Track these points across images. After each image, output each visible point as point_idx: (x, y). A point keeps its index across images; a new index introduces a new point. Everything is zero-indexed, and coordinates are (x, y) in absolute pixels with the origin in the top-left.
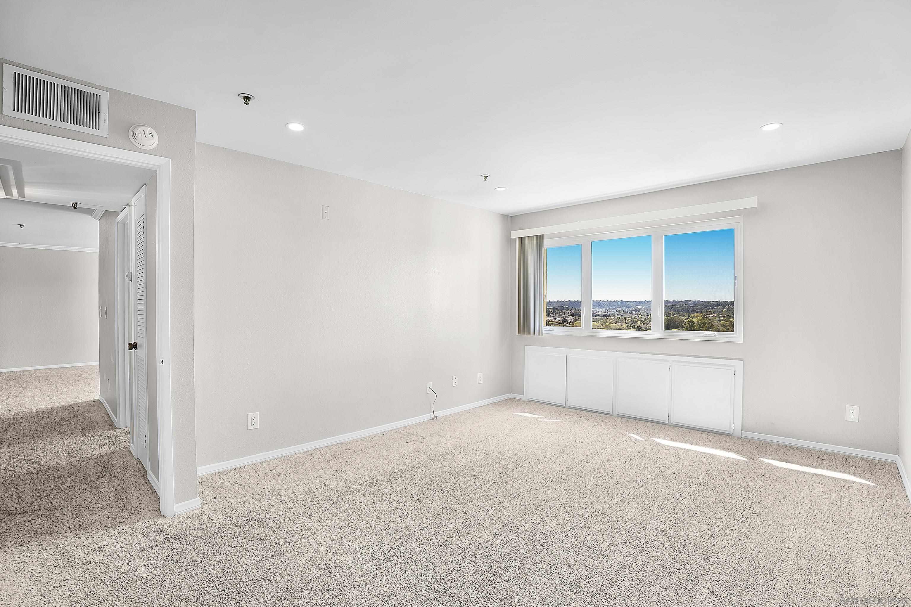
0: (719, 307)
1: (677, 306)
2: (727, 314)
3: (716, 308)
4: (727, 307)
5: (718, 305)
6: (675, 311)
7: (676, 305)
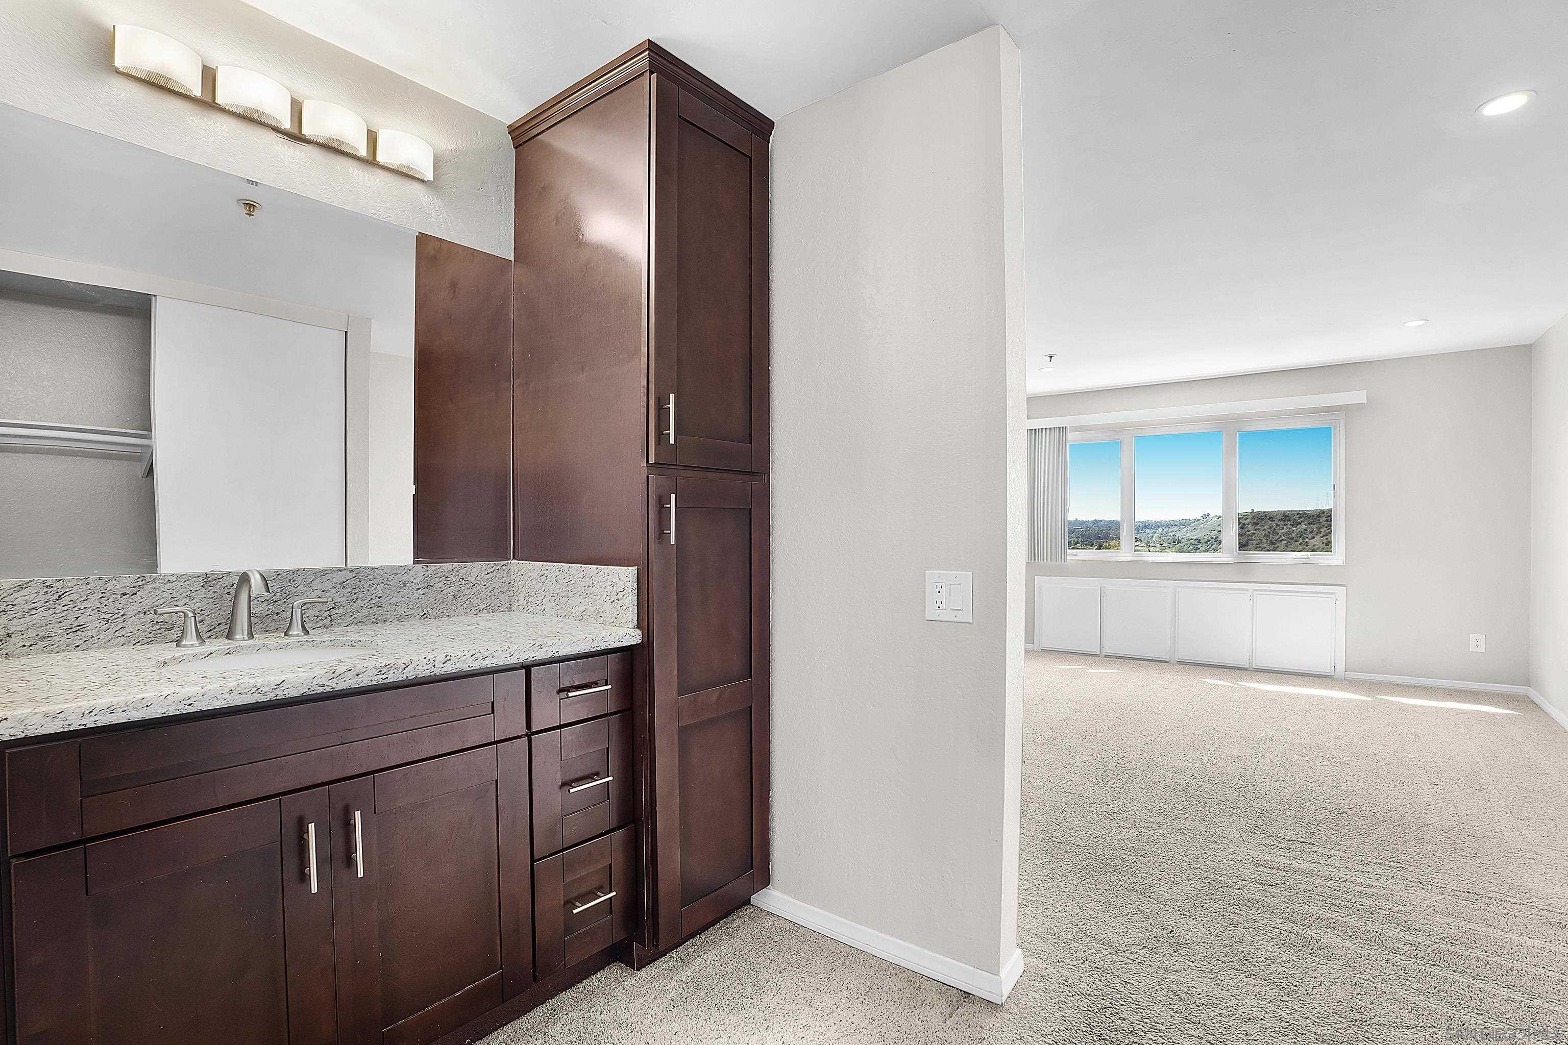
0: (1147, 531)
1: (1081, 530)
2: (1160, 542)
3: (1142, 532)
4: (1160, 530)
5: (1145, 527)
6: (1079, 537)
7: (1080, 528)
